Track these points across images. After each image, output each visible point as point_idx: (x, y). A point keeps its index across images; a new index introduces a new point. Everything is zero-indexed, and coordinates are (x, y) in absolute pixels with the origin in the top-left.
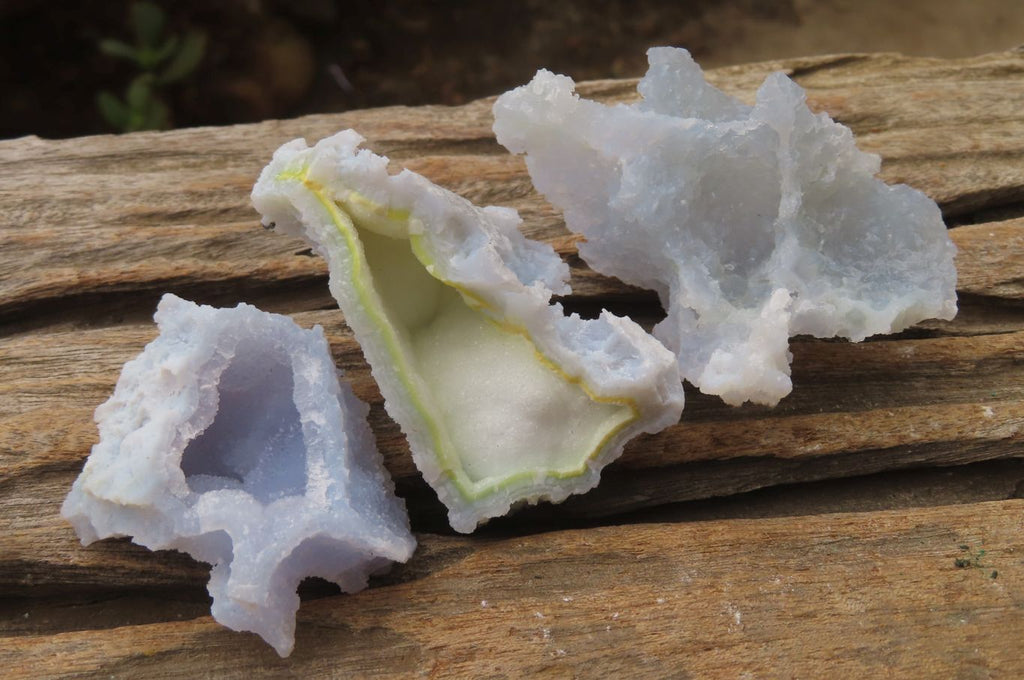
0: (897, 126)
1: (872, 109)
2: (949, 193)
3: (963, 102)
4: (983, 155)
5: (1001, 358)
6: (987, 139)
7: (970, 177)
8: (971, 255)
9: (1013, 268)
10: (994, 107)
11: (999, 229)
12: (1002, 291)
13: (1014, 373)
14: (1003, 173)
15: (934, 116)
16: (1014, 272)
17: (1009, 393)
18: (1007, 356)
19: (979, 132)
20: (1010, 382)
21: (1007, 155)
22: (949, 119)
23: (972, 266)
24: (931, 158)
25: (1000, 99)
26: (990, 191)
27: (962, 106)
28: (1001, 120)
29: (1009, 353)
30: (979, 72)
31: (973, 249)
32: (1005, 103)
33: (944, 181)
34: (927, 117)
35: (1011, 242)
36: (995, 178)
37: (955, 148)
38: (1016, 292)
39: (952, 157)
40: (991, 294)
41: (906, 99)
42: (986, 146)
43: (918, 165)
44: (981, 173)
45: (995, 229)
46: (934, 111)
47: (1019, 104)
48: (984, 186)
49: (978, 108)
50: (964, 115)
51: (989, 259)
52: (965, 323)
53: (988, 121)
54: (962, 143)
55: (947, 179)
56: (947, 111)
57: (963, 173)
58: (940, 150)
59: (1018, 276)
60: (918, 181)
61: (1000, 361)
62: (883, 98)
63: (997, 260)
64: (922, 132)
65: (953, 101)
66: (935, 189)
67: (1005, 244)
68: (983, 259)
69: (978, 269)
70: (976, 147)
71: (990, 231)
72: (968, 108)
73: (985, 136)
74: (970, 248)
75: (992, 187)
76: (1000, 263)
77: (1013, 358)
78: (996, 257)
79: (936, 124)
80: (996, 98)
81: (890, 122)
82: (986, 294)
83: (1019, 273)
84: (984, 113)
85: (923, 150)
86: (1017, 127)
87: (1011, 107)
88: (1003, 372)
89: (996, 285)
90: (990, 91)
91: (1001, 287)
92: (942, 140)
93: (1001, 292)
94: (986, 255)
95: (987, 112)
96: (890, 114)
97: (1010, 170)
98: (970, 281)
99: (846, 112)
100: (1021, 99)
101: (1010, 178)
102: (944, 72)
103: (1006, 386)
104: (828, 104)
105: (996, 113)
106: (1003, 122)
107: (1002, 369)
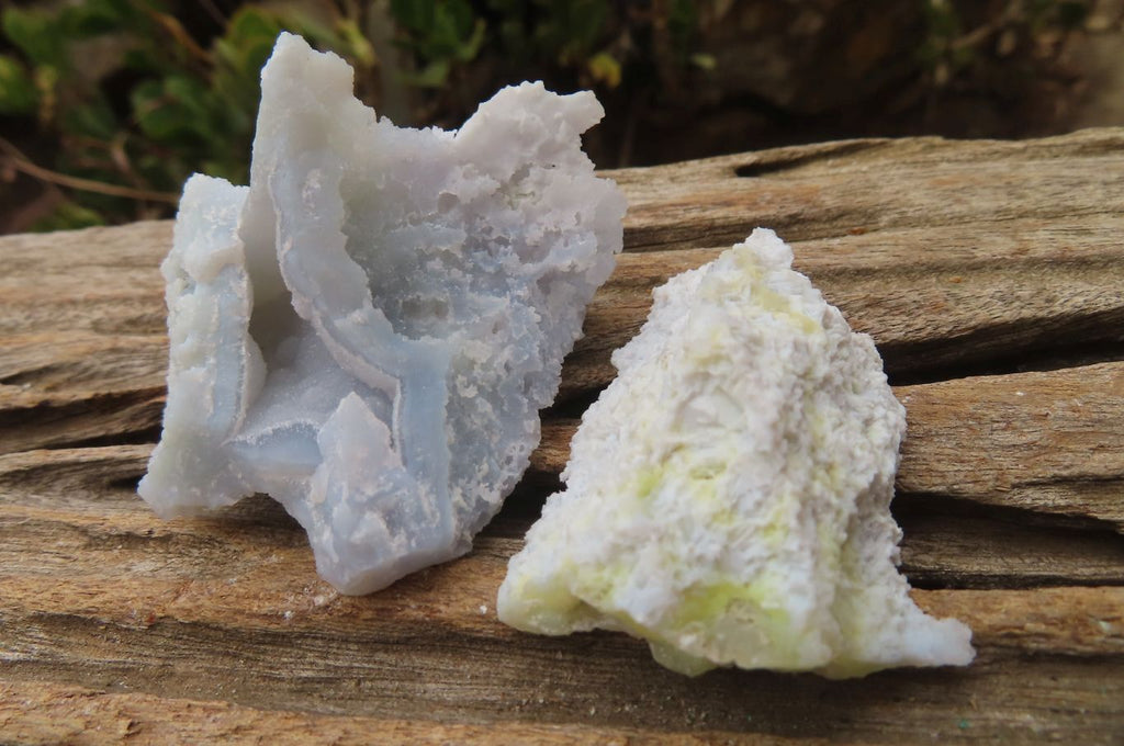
0: (894, 224)
1: (855, 202)
2: (959, 322)
3: (1011, 189)
4: (1034, 264)
5: (993, 645)
6: (1042, 241)
7: (1002, 299)
8: (969, 427)
9: (1055, 457)
10: (1067, 195)
11: (1041, 384)
12: (1031, 498)
13: (1024, 681)
14: (1066, 293)
15: (957, 208)
16: (1056, 464)
17: (1002, 726)
18: (1005, 642)
19: (1033, 230)
20: (1012, 698)
21: (1082, 265)
22: (984, 213)
23: (971, 449)
24: (937, 269)
25: (1082, 183)
26: (1037, 322)
27: (1010, 194)
28: (1077, 212)
29: (1011, 636)
30: (1054, 150)
31: (978, 419)
32: (1091, 187)
33: (951, 304)
34: (946, 211)
35: (1058, 407)
36: (1049, 301)
37: (981, 254)
38: (1063, 502)
39: (975, 268)
40: (1006, 503)
41: (916, 188)
42: (1040, 250)
43: (913, 280)
44: (1025, 293)
45: (1028, 385)
46: (958, 201)
47: (1115, 189)
48: (1027, 313)
49: (1039, 196)
50: (1013, 206)
51: (1009, 438)
52: (956, 550)
53: (1054, 215)
54: (999, 245)
55: (958, 301)
56: (983, 202)
57: (990, 291)
58: (953, 257)
59: (1065, 473)
60: (905, 304)
61: (991, 650)
62: (881, 188)
63: (1024, 439)
64: (931, 232)
65: (998, 188)
66: (931, 317)
67: (1044, 411)
68: (995, 437)
69: (983, 454)
70: (1023, 252)
71: (1018, 386)
72: (1021, 197)
73: (1042, 234)
74: (971, 416)
75: (1041, 314)
76: (1029, 446)
77: (1019, 647)
78: (1022, 434)
79: (961, 219)
80: (1075, 181)
81: (884, 220)
82: (995, 501)
83: (1067, 467)
84: (1048, 204)
85: (925, 257)
86: (1106, 222)
87: (1099, 194)
88: (997, 674)
89: (1014, 486)
90: (1066, 172)
91: (1029, 492)
92: (962, 243)
93: (1028, 501)
94: (1004, 429)
95: (1055, 202)
96: (884, 209)
97: (1081, 286)
98: (961, 476)
99: (815, 207)
100: (1121, 181)
101: (1080, 300)
102: (996, 152)
103: (1001, 706)
104: (788, 196)
105: (1070, 203)
106: (1081, 216)
107: (996, 667)
